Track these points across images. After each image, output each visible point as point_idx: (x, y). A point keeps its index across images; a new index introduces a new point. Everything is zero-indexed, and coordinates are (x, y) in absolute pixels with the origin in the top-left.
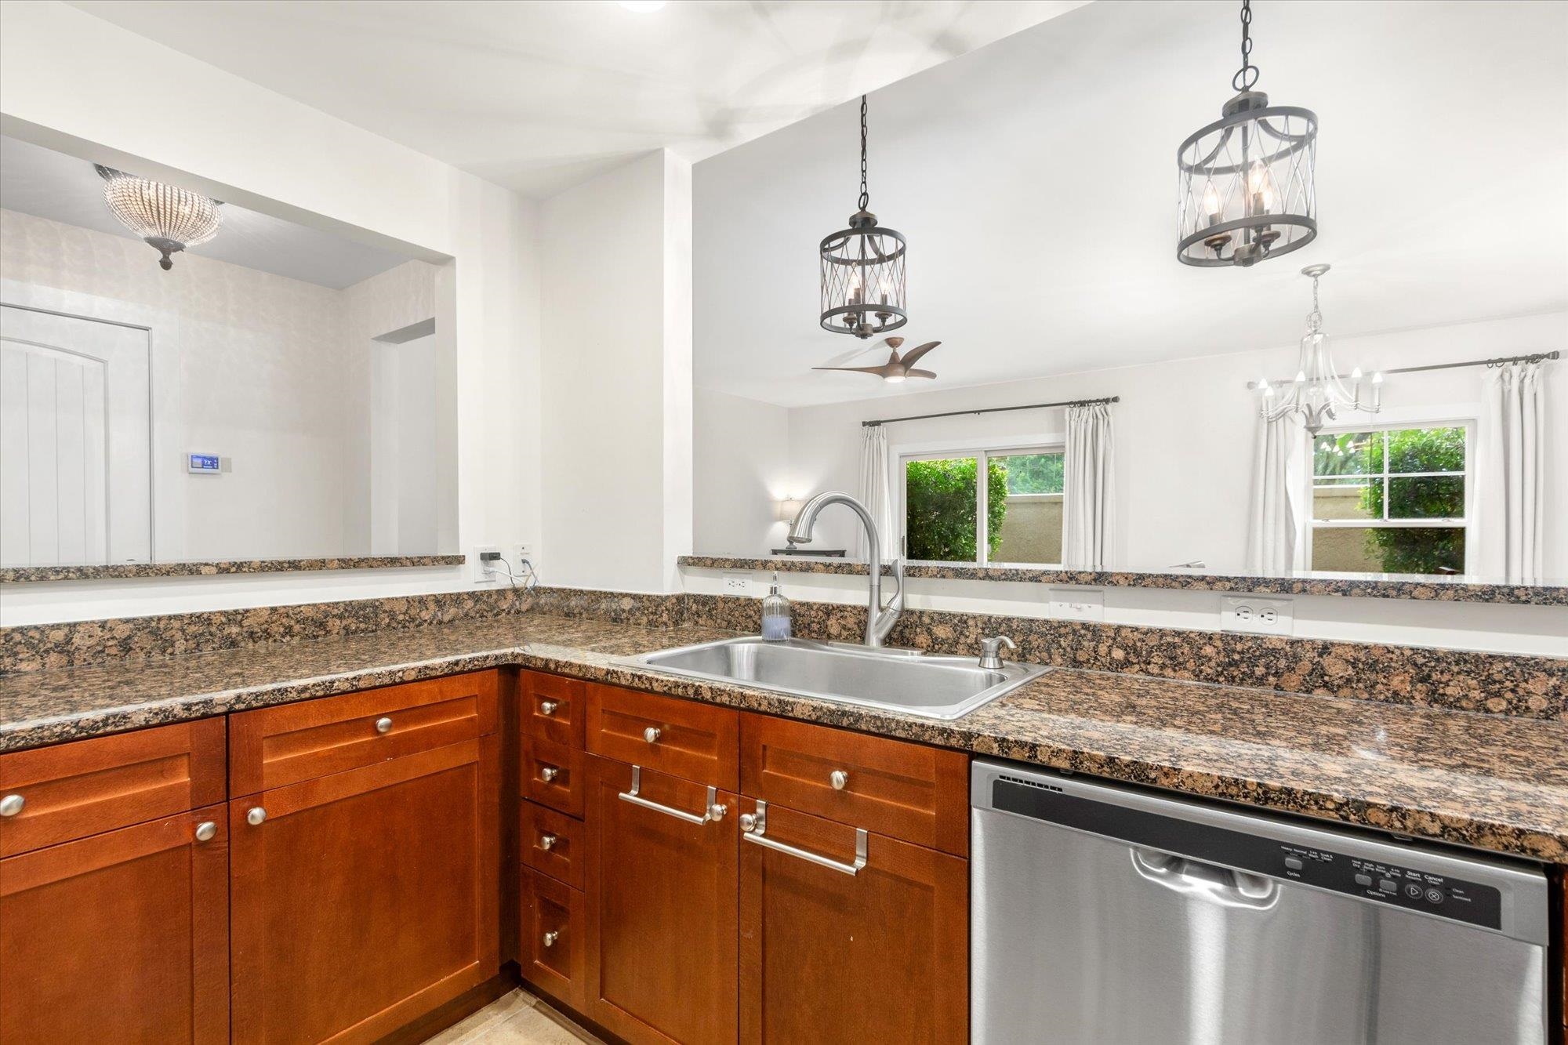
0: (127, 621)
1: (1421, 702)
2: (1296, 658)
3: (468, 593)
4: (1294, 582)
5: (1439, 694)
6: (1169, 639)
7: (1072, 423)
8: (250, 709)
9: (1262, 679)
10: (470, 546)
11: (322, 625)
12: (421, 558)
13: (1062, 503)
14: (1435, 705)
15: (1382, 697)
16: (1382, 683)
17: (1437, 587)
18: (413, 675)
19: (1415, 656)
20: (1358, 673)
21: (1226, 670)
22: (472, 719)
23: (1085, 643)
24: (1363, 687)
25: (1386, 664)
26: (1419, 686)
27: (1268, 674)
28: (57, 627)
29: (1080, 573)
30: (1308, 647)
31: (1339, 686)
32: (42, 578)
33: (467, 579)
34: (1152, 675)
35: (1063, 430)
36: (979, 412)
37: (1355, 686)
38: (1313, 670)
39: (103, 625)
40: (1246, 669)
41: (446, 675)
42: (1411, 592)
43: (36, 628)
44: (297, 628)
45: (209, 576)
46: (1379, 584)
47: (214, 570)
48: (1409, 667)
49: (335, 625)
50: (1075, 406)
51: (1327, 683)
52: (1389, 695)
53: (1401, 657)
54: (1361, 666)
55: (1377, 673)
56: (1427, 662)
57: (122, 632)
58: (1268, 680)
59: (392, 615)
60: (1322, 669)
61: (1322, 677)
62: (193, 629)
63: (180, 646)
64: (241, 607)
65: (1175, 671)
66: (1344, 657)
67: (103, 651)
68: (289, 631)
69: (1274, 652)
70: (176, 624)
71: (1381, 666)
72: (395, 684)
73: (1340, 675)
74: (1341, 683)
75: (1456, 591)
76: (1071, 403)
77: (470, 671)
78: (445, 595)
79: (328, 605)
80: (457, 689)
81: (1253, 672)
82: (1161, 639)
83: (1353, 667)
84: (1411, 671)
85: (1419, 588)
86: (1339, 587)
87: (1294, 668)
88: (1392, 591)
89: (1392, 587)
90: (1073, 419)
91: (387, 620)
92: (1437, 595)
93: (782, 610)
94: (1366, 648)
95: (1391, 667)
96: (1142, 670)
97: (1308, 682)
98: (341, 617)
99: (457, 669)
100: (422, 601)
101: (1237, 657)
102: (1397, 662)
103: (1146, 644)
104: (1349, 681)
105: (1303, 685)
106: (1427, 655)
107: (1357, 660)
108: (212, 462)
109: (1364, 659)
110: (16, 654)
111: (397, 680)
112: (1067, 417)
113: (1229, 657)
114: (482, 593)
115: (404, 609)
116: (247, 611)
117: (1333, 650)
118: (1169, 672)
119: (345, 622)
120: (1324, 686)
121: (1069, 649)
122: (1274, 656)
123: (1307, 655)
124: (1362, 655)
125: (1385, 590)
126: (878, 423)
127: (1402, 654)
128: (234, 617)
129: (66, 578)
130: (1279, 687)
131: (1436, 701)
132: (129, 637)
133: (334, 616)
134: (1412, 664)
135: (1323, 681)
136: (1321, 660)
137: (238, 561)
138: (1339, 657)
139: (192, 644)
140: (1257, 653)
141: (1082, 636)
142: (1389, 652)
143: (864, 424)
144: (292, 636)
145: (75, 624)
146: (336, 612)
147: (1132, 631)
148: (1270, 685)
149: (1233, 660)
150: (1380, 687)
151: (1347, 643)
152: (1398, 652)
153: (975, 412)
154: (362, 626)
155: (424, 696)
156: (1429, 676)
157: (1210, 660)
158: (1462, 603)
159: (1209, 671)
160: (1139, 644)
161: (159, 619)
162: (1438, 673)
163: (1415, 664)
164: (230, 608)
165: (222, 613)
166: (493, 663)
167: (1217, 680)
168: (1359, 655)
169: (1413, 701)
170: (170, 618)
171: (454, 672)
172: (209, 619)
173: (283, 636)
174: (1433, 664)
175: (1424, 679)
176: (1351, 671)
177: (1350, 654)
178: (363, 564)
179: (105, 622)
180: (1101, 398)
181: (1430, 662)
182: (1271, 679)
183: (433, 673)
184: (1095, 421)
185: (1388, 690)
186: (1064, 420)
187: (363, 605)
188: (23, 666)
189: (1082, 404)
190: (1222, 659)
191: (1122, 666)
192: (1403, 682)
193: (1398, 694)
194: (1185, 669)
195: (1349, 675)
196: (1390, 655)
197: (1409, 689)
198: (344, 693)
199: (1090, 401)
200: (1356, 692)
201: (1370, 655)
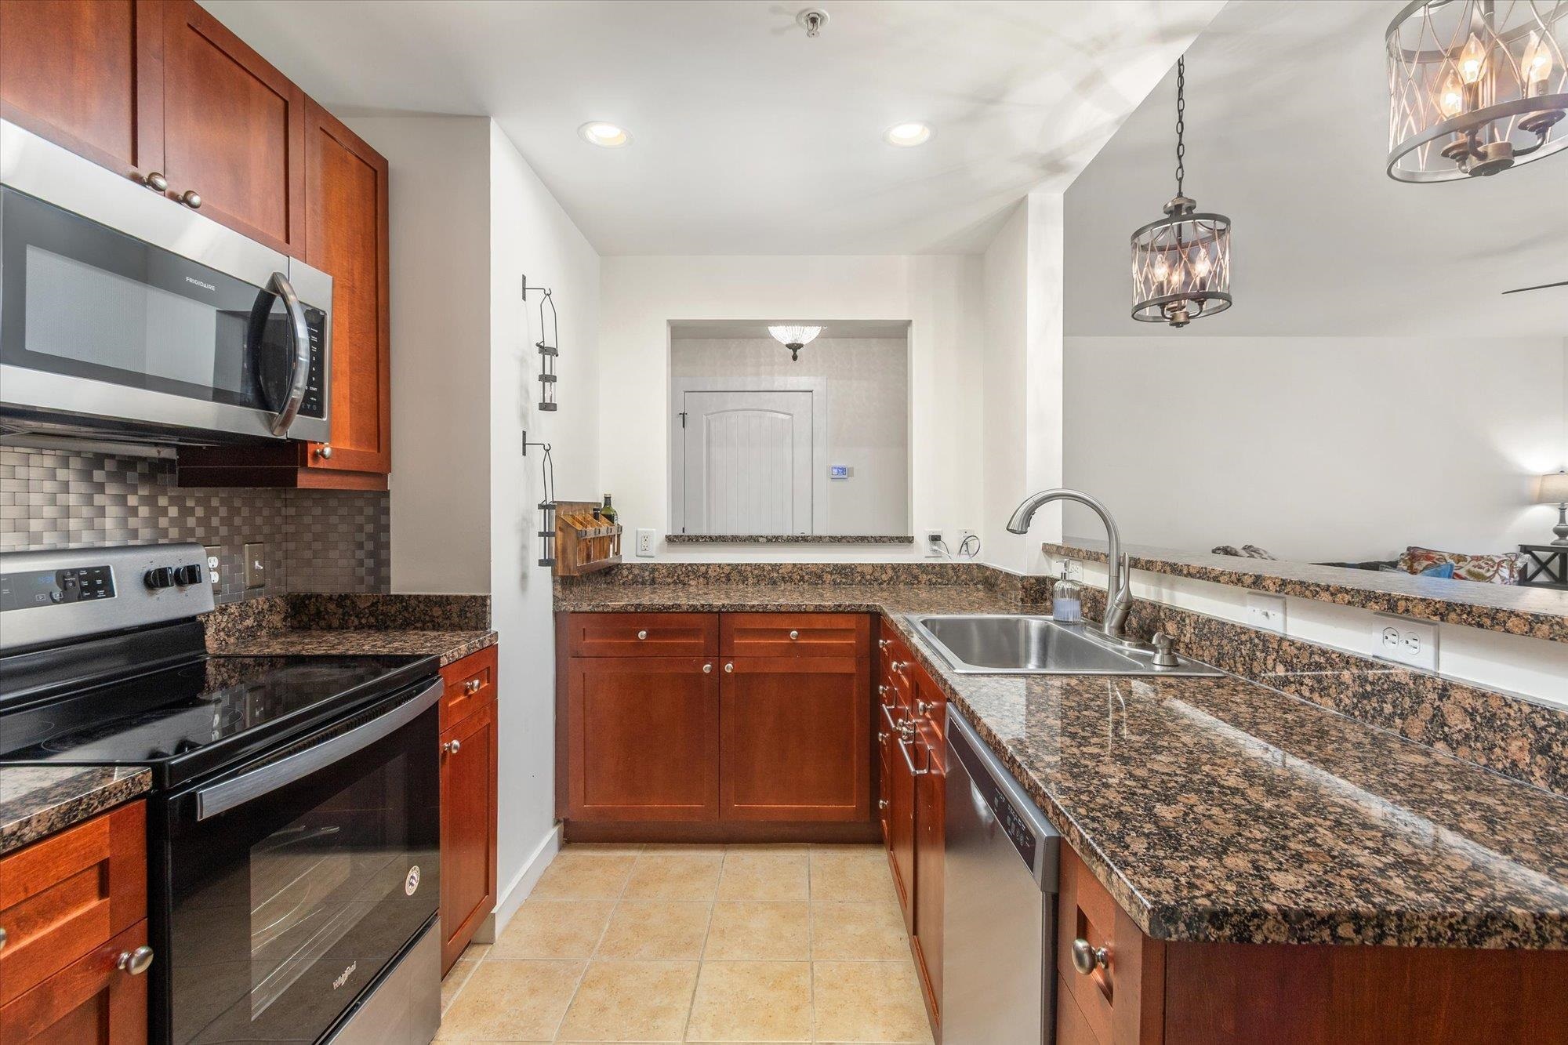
0: (729, 565)
1: (1540, 780)
2: (1419, 700)
3: (916, 565)
4: (1398, 599)
5: (1561, 775)
6: (1316, 658)
8: (728, 612)
9: (1389, 720)
10: (920, 531)
11: (820, 577)
12: (881, 537)
14: (1557, 790)
15: (1500, 766)
16: (1500, 747)
17: (1532, 618)
18: (812, 609)
19: (1534, 715)
20: (1476, 728)
21: (1360, 702)
22: (851, 644)
23: (1258, 654)
24: (1481, 749)
25: (1504, 721)
26: (1539, 758)
27: (1394, 713)
28: (703, 565)
29: (1245, 574)
30: (1429, 685)
31: (1458, 742)
32: (697, 540)
33: (919, 554)
34: (1304, 697)
37: (1473, 744)
38: (1434, 716)
39: (720, 565)
40: (1376, 705)
41: (833, 612)
42: (1505, 622)
43: (695, 564)
44: (806, 578)
45: (763, 543)
46: (1474, 609)
47: (765, 540)
48: (1527, 729)
49: (828, 578)
51: (1447, 735)
52: (1508, 765)
53: (1519, 714)
54: (1478, 719)
55: (1495, 732)
56: (1547, 726)
57: (727, 570)
58: (1394, 722)
59: (863, 575)
60: (1442, 716)
61: (1442, 727)
62: (756, 572)
63: (751, 581)
64: (778, 562)
65: (1321, 696)
66: (1461, 704)
67: (719, 579)
68: (802, 579)
69: (1398, 686)
70: (749, 569)
71: (1499, 723)
72: (800, 612)
73: (1460, 727)
74: (1460, 738)
75: (1552, 625)
77: (849, 612)
78: (899, 564)
79: (823, 565)
80: (842, 623)
81: (1382, 709)
82: (1310, 657)
83: (1472, 720)
84: (1530, 735)
85: (1513, 619)
86: (1437, 609)
87: (1416, 711)
88: (1486, 620)
89: (1486, 614)
91: (859, 578)
92: (1531, 629)
93: (1076, 595)
94: (1484, 695)
95: (1508, 725)
96: (1297, 691)
97: (1429, 731)
98: (831, 573)
99: (840, 609)
100: (882, 567)
101: (1369, 688)
102: (1514, 721)
103: (1300, 662)
104: (1467, 737)
105: (1425, 734)
106: (1547, 716)
107: (1474, 710)
108: (843, 470)
109: (1481, 711)
110: (689, 576)
111: (803, 610)
113: (1362, 687)
114: (928, 565)
115: (871, 572)
116: (781, 564)
117: (1452, 692)
118: (1316, 696)
119: (833, 577)
120: (1445, 739)
121: (1247, 658)
122: (1400, 692)
123: (1429, 697)
124: (1479, 704)
125: (1479, 617)
127: (1520, 710)
128: (775, 567)
129: (705, 541)
130: (1404, 732)
131: (1557, 784)
132: (730, 573)
133: (827, 572)
134: (1531, 727)
135: (1443, 732)
136: (1441, 704)
137: (776, 535)
138: (1457, 703)
139: (755, 581)
140: (1385, 686)
141: (1256, 645)
142: (1507, 705)
144: (804, 582)
145: (709, 564)
146: (828, 570)
147: (1290, 645)
148: (1396, 728)
149: (1366, 690)
150: (1497, 750)
151: (1465, 686)
152: (1516, 707)
154: (844, 580)
155: (819, 623)
156: (1550, 747)
157: (1347, 688)
158: (1558, 644)
159: (1347, 701)
160: (1295, 660)
161: (742, 565)
162: (1559, 744)
163: (1534, 727)
164: (773, 562)
165: (770, 565)
166: (865, 609)
167: (1353, 714)
168: (1477, 704)
169: (1532, 779)
170: (746, 564)
171: (838, 611)
172: (763, 567)
173: (799, 582)
174: (1553, 730)
175: (1545, 750)
176: (1468, 725)
177: (1468, 702)
178: (843, 540)
179: (721, 564)
181: (1551, 726)
182: (1398, 721)
183: (825, 610)
185: (1506, 757)
187: (844, 567)
188: (691, 582)
190: (1357, 688)
191: (1283, 683)
192: (1521, 749)
193: (1517, 766)
194: (1329, 695)
195: (1467, 729)
196: (1507, 710)
197: (1528, 761)
198: (773, 612)
200: (1475, 753)
201: (1488, 705)
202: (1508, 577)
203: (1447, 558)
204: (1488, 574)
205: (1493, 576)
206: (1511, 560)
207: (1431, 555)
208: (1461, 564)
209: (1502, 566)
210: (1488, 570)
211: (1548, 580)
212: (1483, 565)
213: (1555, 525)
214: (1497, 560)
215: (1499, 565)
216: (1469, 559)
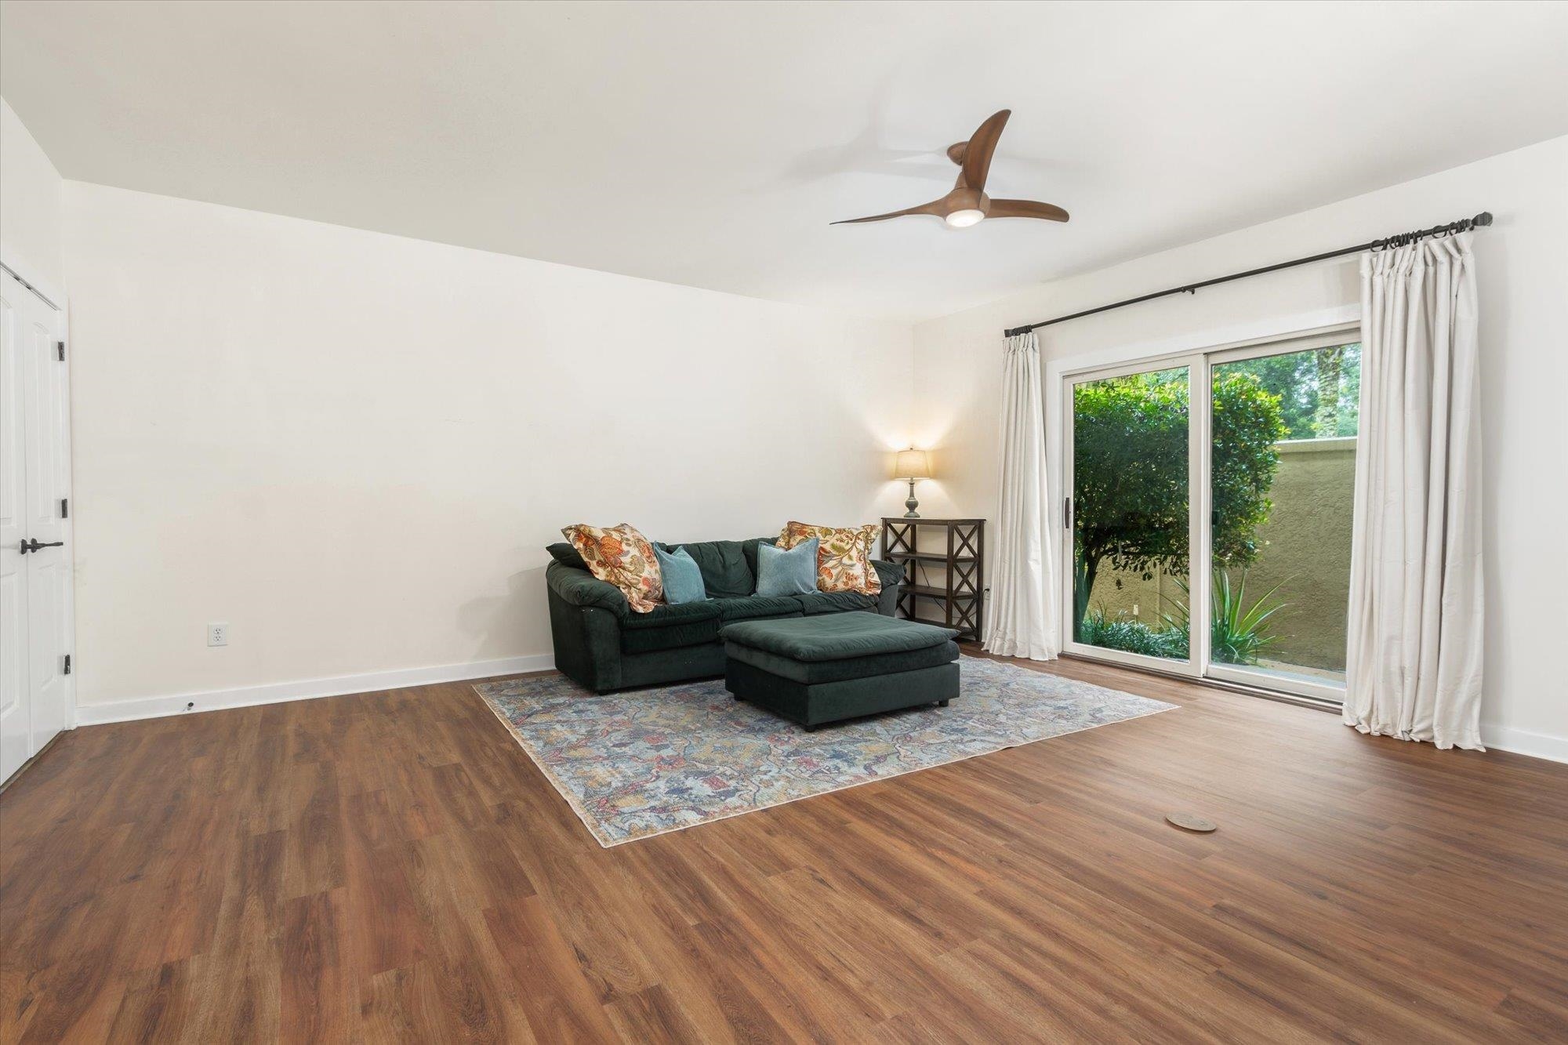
7: (1378, 280)
13: (1355, 450)
35: (1358, 298)
36: (1192, 288)
50: (1385, 248)
76: (1375, 244)
90: (1378, 270)
112: (1365, 271)
126: (1027, 329)
143: (1008, 333)
153: (1183, 289)
180: (1445, 223)
184: (1431, 270)
186: (1359, 278)
189: (1401, 241)
199: (1420, 234)
202: (863, 549)
203: (817, 532)
204: (847, 547)
205: (851, 548)
206: (867, 532)
207: (804, 530)
208: (827, 538)
209: (859, 539)
210: (848, 543)
211: (902, 551)
212: (845, 538)
213: (906, 499)
214: (855, 533)
215: (857, 537)
216: (834, 532)
